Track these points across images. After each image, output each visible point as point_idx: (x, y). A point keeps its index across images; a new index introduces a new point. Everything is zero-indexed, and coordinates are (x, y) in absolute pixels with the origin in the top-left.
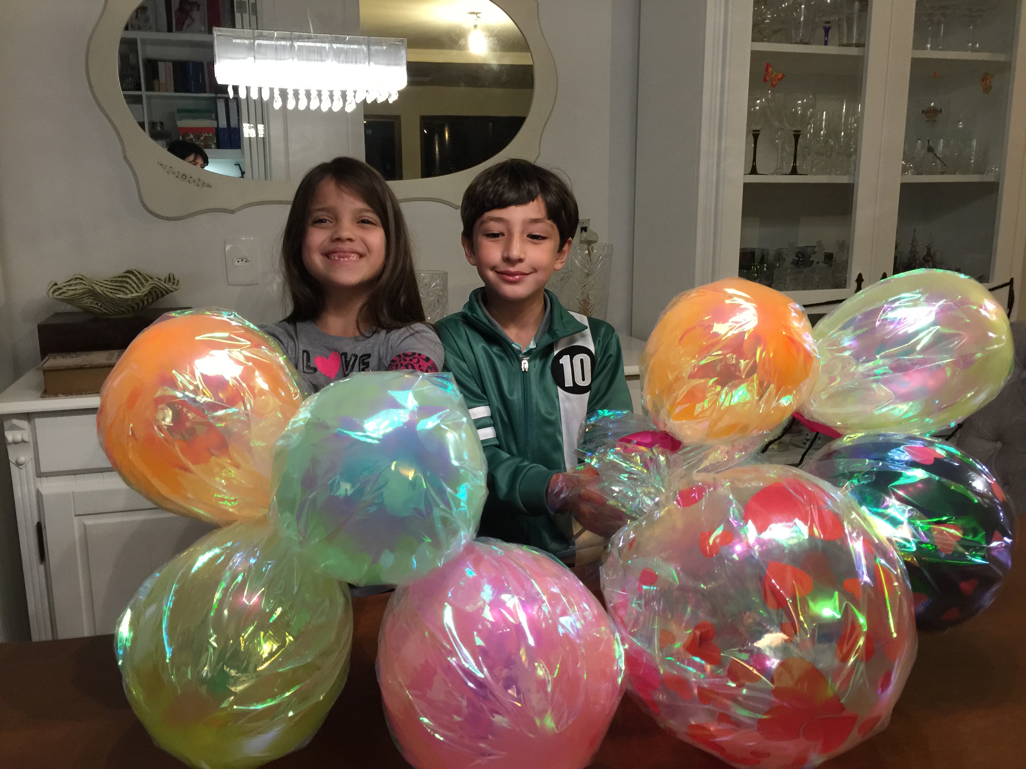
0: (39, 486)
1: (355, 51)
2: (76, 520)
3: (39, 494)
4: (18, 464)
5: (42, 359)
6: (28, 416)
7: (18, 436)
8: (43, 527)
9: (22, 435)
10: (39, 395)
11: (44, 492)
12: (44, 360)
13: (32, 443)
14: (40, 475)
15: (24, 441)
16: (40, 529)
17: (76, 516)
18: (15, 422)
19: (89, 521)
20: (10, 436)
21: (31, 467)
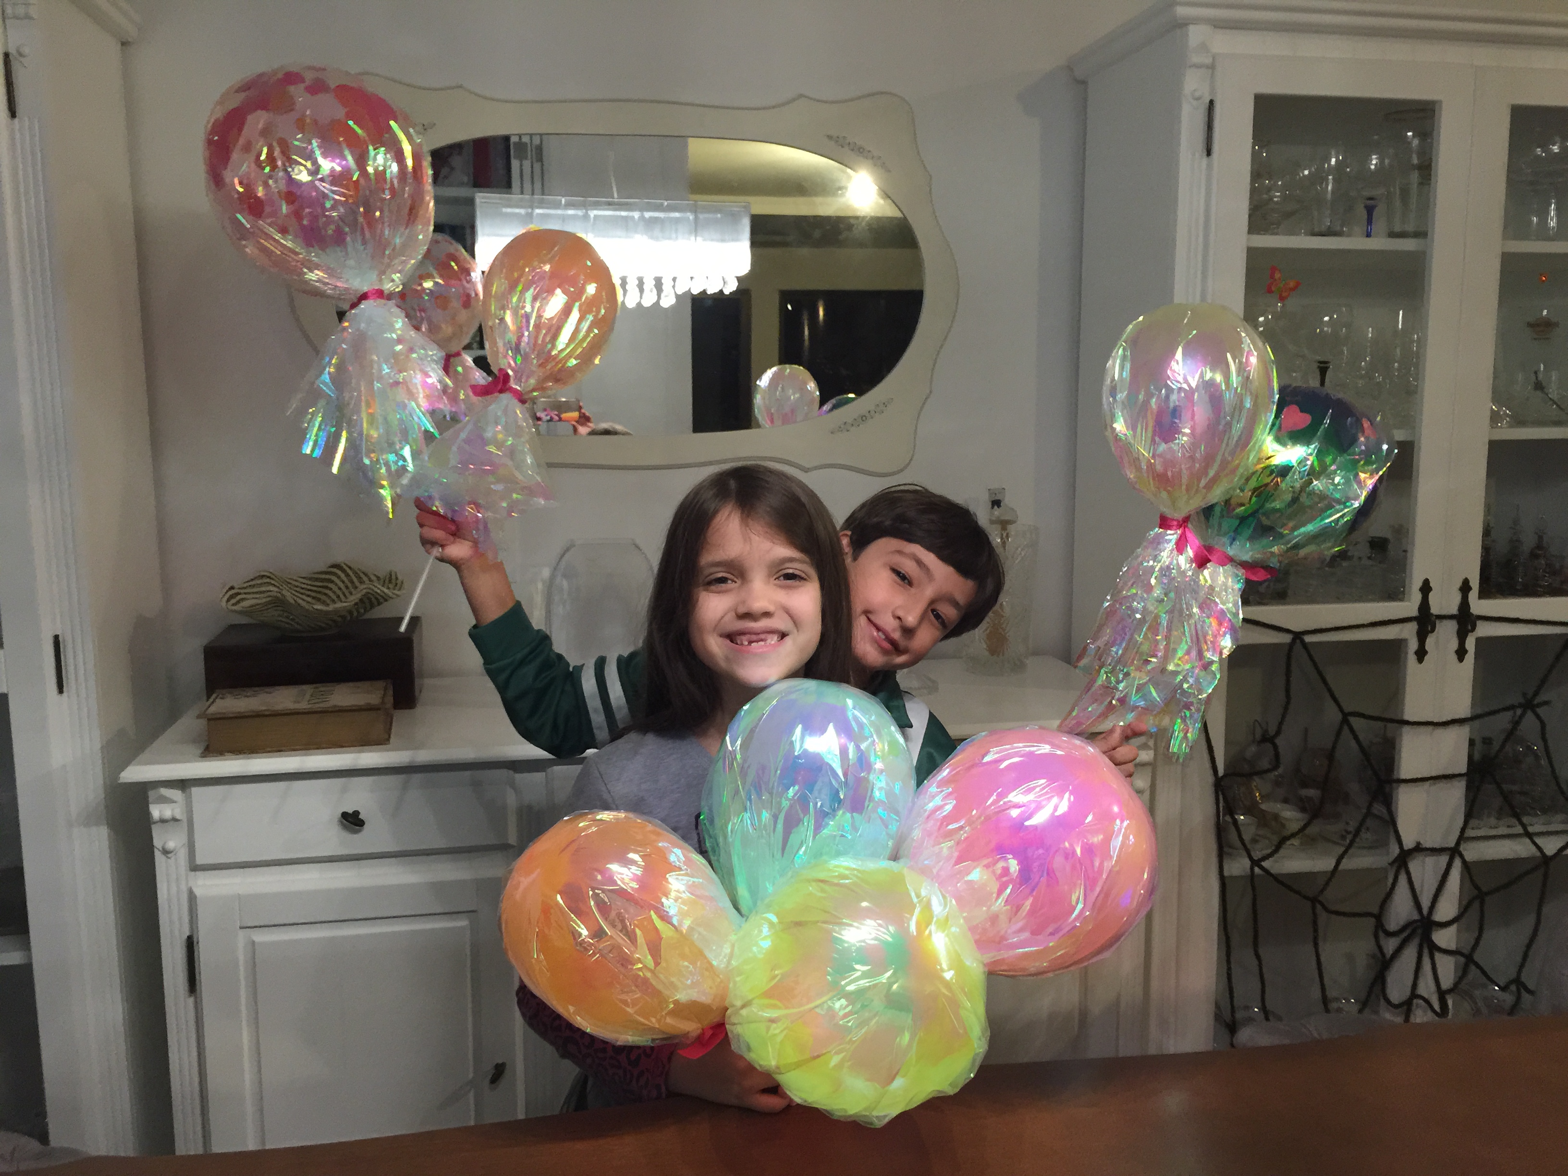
0: (191, 884)
1: (677, 221)
2: (241, 934)
3: (192, 898)
4: (166, 852)
5: (208, 698)
6: (183, 784)
7: (168, 813)
8: (195, 943)
9: (173, 810)
10: (199, 751)
11: (198, 892)
12: (211, 700)
13: (185, 820)
14: (195, 868)
15: (175, 820)
16: (191, 945)
17: (241, 928)
18: (164, 791)
19: (260, 937)
20: (156, 811)
21: (182, 855)
